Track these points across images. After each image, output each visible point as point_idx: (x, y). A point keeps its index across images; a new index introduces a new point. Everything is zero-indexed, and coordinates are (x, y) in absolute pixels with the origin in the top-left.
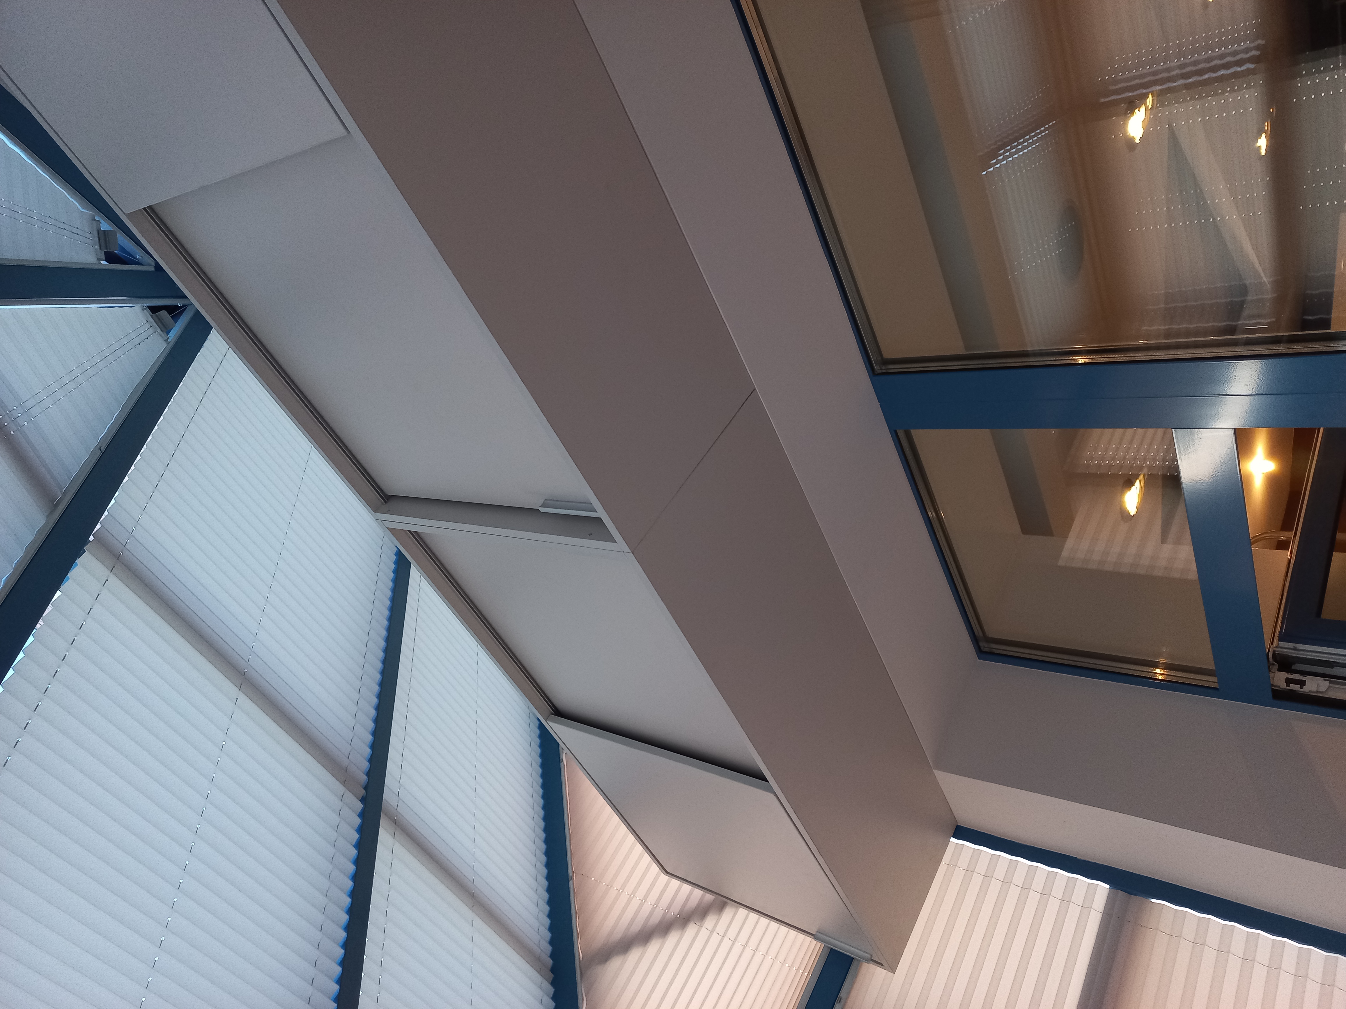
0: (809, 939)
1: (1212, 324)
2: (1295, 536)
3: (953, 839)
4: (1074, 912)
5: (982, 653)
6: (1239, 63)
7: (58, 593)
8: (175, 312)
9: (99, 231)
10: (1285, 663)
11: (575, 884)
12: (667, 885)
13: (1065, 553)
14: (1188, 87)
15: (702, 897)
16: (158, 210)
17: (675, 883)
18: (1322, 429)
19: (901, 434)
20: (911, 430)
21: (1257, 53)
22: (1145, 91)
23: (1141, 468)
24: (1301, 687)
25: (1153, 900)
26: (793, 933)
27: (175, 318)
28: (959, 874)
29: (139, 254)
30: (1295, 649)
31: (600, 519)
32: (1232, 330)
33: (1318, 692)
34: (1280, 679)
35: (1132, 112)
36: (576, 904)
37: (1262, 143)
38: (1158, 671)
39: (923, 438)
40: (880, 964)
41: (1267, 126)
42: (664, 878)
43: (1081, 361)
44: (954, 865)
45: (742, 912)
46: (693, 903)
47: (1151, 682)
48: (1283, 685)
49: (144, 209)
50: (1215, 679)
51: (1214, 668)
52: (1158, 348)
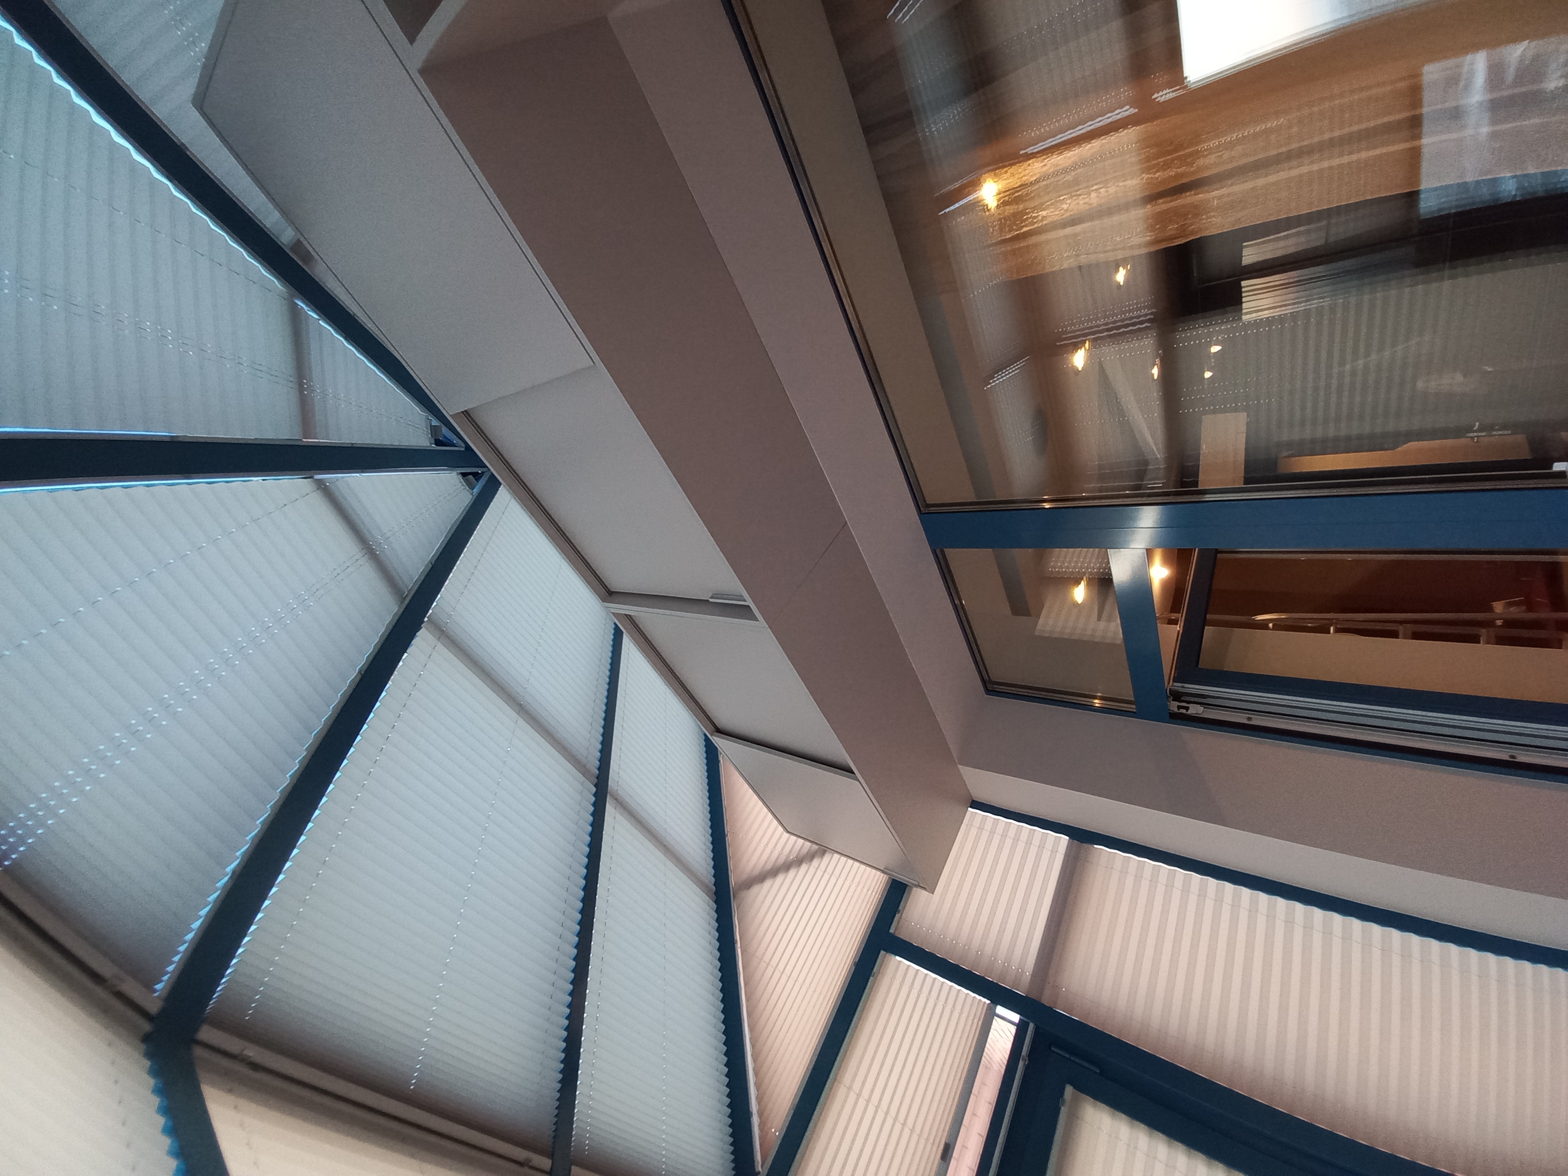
0: (879, 873)
1: (1127, 483)
2: (1182, 616)
3: (970, 809)
4: (1046, 854)
5: (988, 691)
6: (1141, 323)
7: (406, 655)
8: (477, 476)
9: (431, 426)
10: (1177, 696)
11: (729, 839)
12: (789, 838)
13: (1039, 627)
14: (1110, 336)
15: (811, 847)
16: (470, 413)
17: (793, 838)
18: (1197, 550)
19: (938, 551)
20: (945, 549)
21: (1152, 317)
22: (1084, 339)
23: (1084, 574)
24: (1187, 711)
25: (1095, 846)
26: (869, 869)
27: (477, 480)
28: (974, 831)
29: (456, 440)
30: (1183, 687)
31: (748, 606)
32: (1138, 487)
33: (1197, 714)
34: (1174, 706)
35: (1077, 351)
36: (730, 852)
37: (1155, 371)
38: (1096, 701)
39: (950, 553)
40: (924, 888)
41: (1158, 361)
42: (786, 835)
43: (1047, 507)
44: (970, 825)
45: (836, 856)
46: (805, 851)
47: (1091, 708)
48: (1176, 710)
49: (462, 412)
50: (1134, 706)
51: (1133, 699)
52: (1094, 498)
